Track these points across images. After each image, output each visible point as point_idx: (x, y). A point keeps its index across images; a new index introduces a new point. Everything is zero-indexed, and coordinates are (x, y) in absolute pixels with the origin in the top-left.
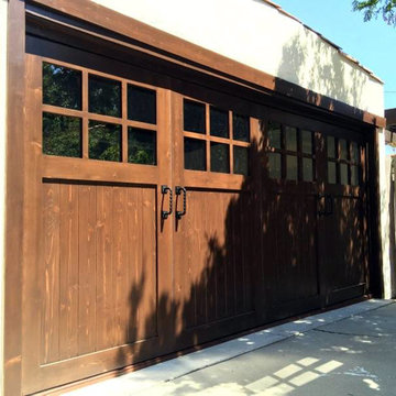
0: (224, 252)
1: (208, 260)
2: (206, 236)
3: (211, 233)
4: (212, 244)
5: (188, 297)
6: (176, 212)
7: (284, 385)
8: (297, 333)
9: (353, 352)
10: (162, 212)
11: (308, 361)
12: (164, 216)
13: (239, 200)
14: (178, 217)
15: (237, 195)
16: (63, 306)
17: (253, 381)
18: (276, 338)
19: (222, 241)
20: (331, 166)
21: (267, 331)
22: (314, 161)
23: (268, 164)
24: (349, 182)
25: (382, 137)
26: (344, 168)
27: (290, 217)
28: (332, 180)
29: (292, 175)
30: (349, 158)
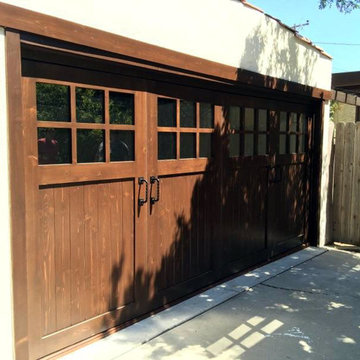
0: (190, 227)
1: (176, 235)
2: (175, 215)
3: (179, 212)
4: (180, 221)
5: (159, 267)
6: (151, 199)
7: (237, 347)
8: (247, 288)
9: (291, 310)
10: (139, 200)
11: (255, 321)
12: (141, 203)
13: (204, 179)
14: (152, 202)
15: (202, 176)
16: (58, 288)
17: (212, 342)
18: (230, 294)
19: (188, 217)
20: (282, 138)
21: (223, 286)
22: (268, 136)
23: (229, 146)
24: (297, 151)
25: (327, 108)
26: (293, 139)
27: (245, 189)
28: (282, 151)
29: (248, 152)
30: (298, 129)
